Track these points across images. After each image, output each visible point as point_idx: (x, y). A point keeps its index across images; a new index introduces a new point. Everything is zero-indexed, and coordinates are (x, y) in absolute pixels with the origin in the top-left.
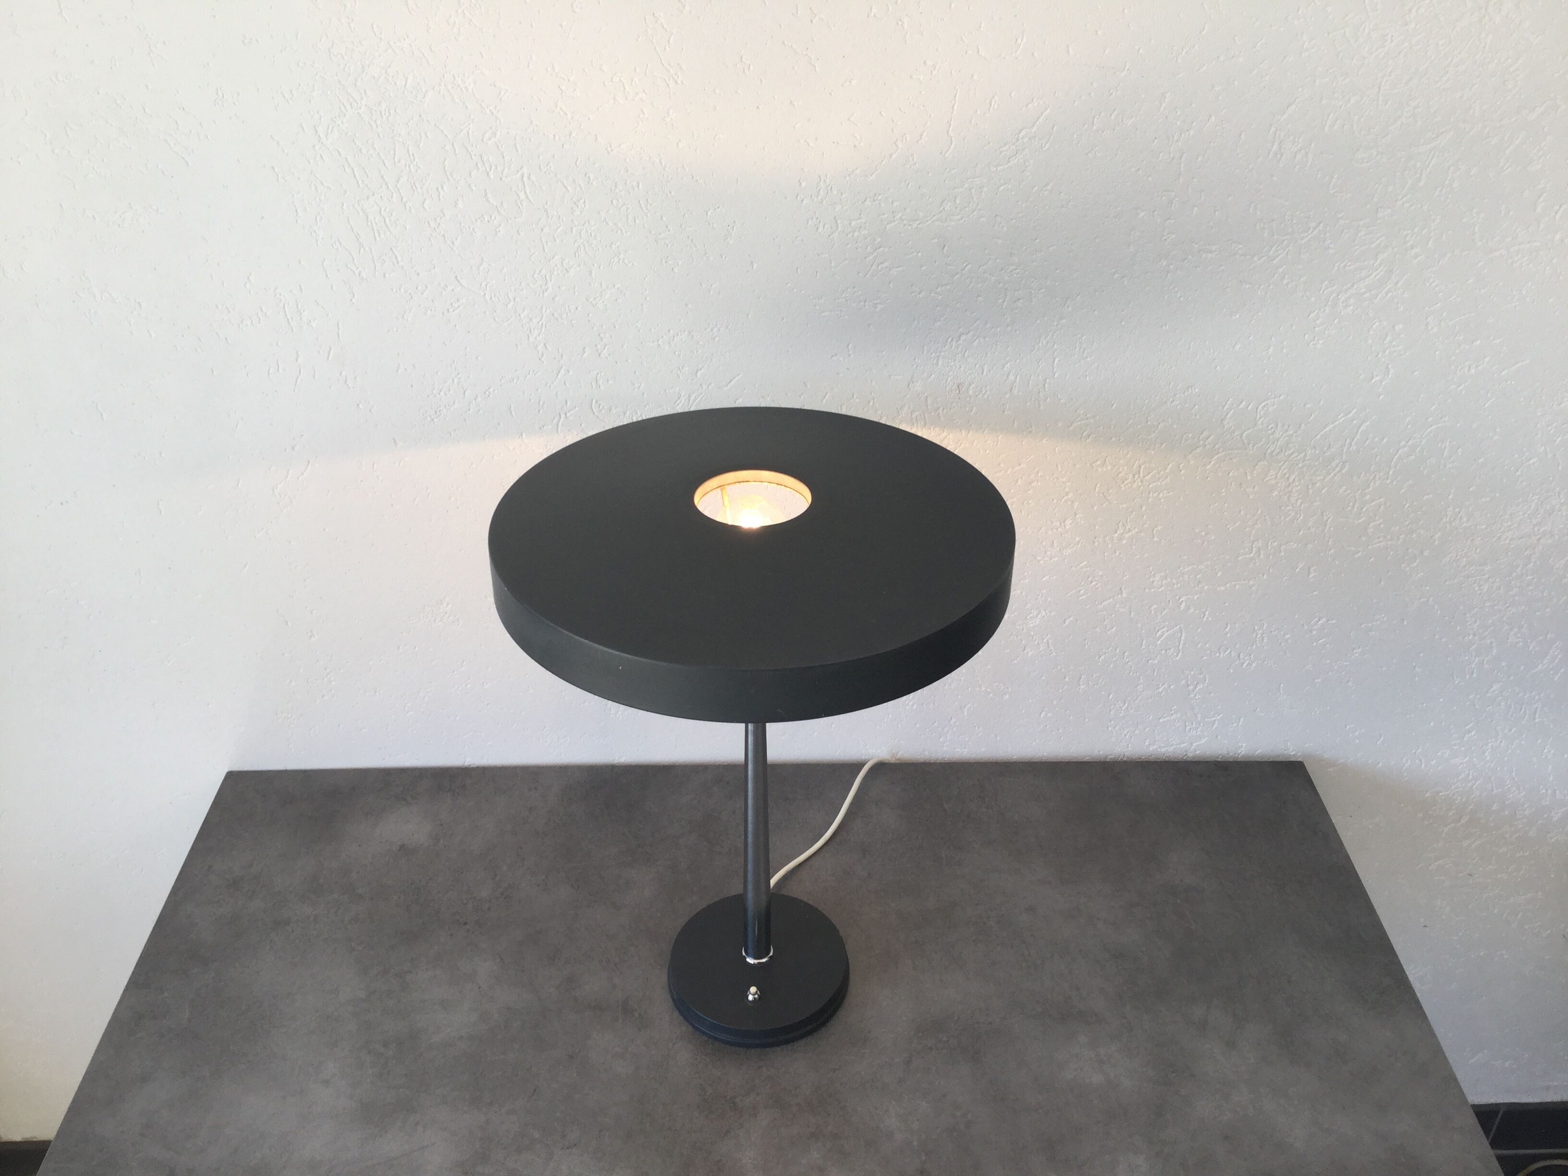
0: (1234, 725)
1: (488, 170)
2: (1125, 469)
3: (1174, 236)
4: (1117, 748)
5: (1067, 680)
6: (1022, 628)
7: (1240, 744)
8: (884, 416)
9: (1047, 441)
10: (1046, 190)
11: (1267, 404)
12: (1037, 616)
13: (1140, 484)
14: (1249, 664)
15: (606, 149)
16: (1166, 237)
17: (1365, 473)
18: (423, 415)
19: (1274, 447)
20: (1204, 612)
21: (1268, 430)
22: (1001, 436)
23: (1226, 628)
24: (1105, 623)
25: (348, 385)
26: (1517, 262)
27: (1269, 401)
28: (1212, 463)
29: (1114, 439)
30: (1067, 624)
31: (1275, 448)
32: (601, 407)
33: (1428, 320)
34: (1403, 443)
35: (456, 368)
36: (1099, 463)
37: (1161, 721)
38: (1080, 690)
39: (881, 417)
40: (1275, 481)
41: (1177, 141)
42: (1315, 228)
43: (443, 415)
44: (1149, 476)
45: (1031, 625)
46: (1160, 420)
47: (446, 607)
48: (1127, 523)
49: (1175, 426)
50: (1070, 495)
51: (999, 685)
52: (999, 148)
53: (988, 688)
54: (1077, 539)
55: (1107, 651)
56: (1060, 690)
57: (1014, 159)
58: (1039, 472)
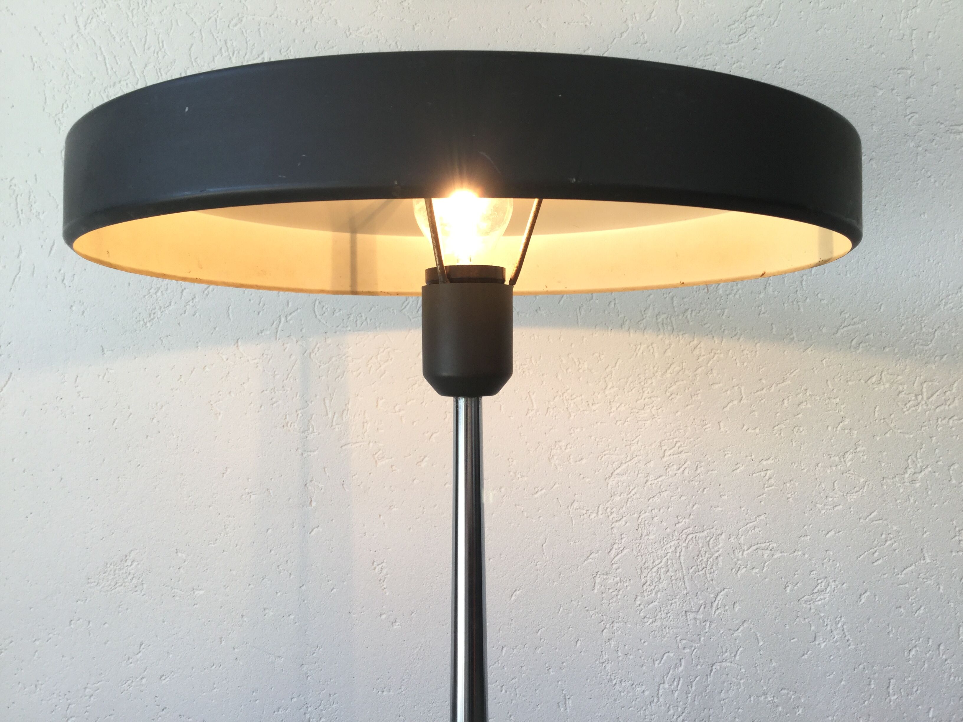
1: (231, 55)
2: (905, 387)
3: (917, 116)
5: (872, 686)
6: (809, 606)
8: (627, 320)
9: (812, 351)
10: (779, 68)
12: (826, 589)
13: (925, 407)
15: (345, 33)
16: (909, 117)
18: (137, 318)
22: (758, 345)
24: (910, 600)
29: (887, 350)
30: (863, 601)
32: (324, 309)
36: (874, 379)
38: (892, 703)
39: (623, 321)
41: (906, 18)
43: (156, 318)
44: (934, 397)
45: (820, 603)
46: (936, 327)
47: (131, 565)
48: (917, 459)
49: (953, 334)
50: (847, 421)
51: (788, 694)
52: (729, 26)
53: (775, 698)
54: (862, 480)
55: (917, 643)
56: (866, 703)
57: (745, 37)
58: (808, 391)
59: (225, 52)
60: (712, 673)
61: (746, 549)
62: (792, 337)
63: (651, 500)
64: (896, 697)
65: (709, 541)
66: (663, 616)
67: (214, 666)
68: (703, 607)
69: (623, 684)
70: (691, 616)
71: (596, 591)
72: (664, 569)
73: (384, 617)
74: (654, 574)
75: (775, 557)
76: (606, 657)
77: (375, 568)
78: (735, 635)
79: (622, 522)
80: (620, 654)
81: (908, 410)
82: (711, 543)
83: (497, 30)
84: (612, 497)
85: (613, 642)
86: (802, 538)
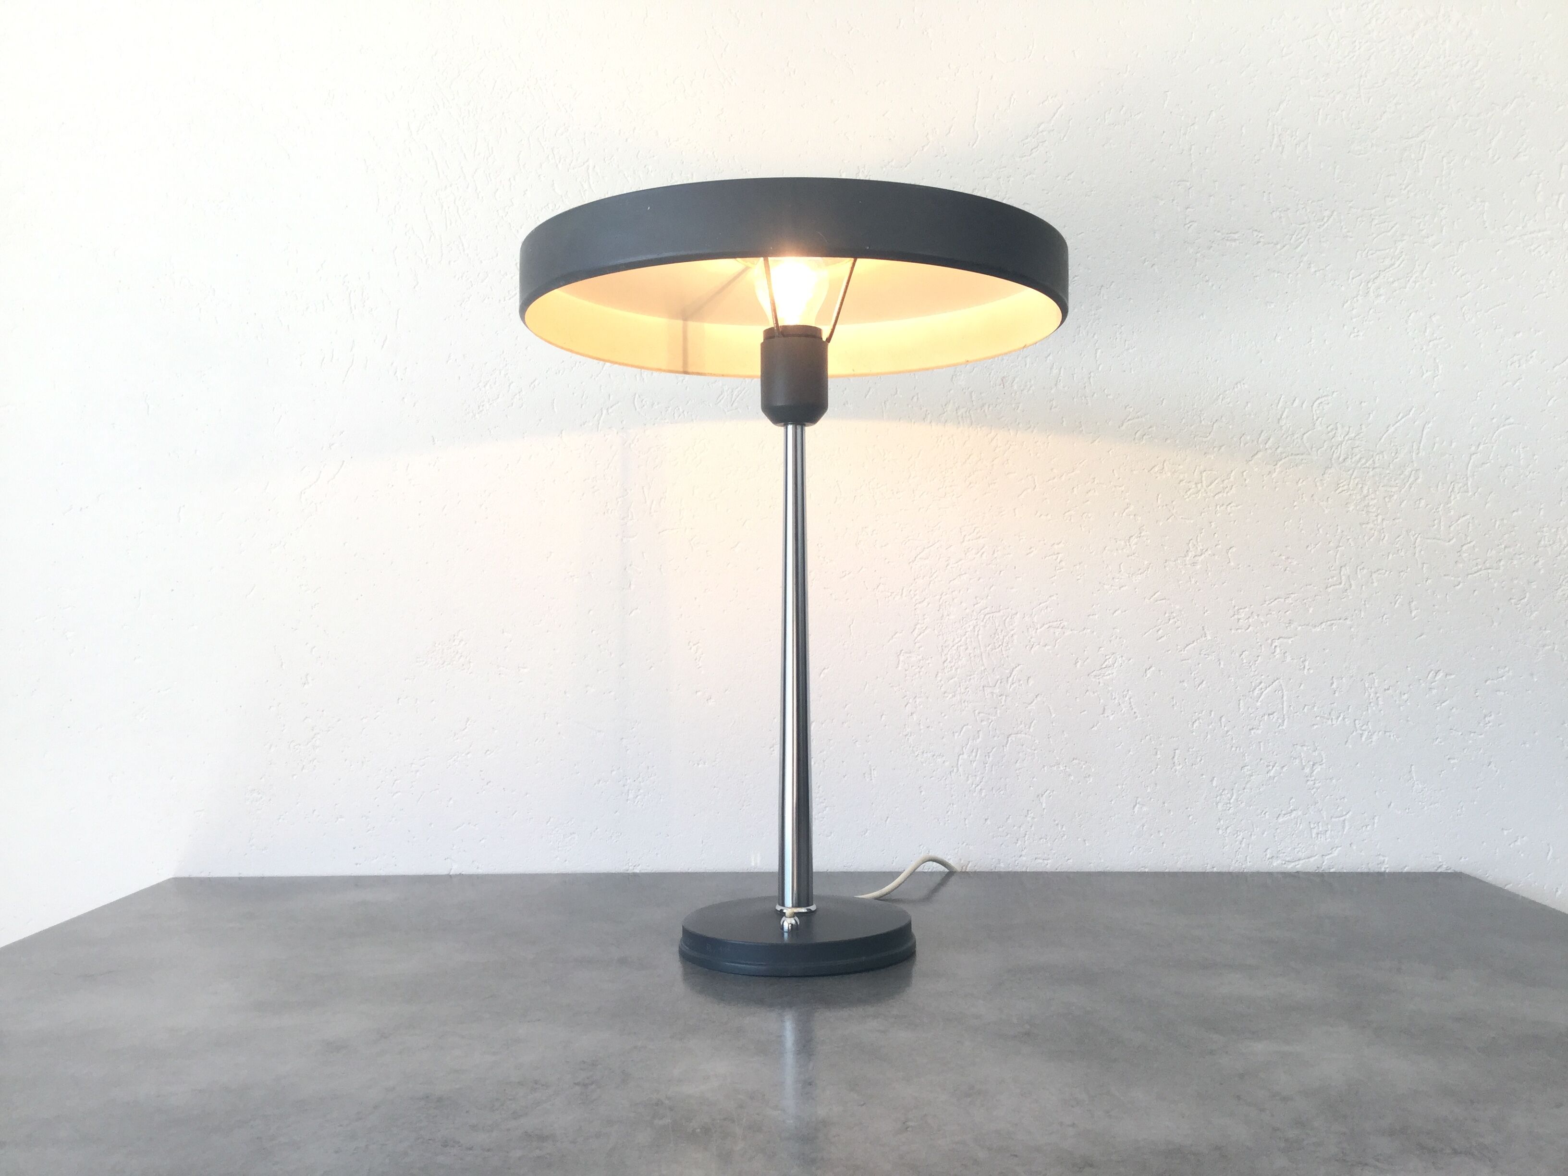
0: (1368, 828)
1: (558, 162)
2: (1186, 475)
3: (1195, 224)
4: (1234, 862)
5: (1159, 756)
6: (1098, 681)
7: (1382, 858)
8: (929, 414)
9: (1099, 442)
10: (1069, 180)
11: (1321, 403)
12: (1113, 664)
13: (1204, 495)
14: (1370, 737)
15: (665, 143)
16: (1189, 225)
17: (1443, 484)
19: (1339, 450)
20: (1303, 662)
21: (1329, 432)
22: (1050, 437)
23: (1332, 684)
24: (1192, 675)
25: (397, 377)
26: (1534, 251)
27: (1323, 399)
28: (1277, 470)
29: (1169, 441)
30: (1148, 676)
31: (1340, 454)
32: (643, 402)
33: (1463, 311)
34: (1473, 448)
35: (504, 359)
36: (1156, 469)
37: (1281, 820)
38: (1177, 772)
39: (926, 415)
40: (1349, 493)
41: (1185, 134)
42: (1329, 217)
43: (485, 410)
44: (1213, 485)
45: (1108, 677)
46: (1214, 420)
47: (459, 644)
48: (1197, 542)
49: (1230, 427)
50: (1132, 508)
51: (1080, 764)
52: (1022, 141)
53: (1067, 768)
54: (1146, 562)
55: (1200, 715)
56: (1153, 772)
57: (1036, 151)
58: (1095, 480)
59: (552, 159)
60: (1008, 744)
61: (1039, 628)
62: (1081, 429)
63: (952, 583)
64: (1181, 766)
65: (1006, 619)
66: (963, 691)
67: (538, 741)
68: (999, 681)
69: (925, 755)
70: (988, 690)
71: (900, 668)
72: (964, 647)
73: (699, 694)
74: (954, 652)
75: (1066, 634)
76: (908, 730)
77: (691, 648)
78: (1029, 708)
79: (925, 603)
80: (922, 727)
81: (1188, 497)
82: (1006, 622)
83: (807, 142)
84: (916, 580)
85: (915, 716)
86: (1091, 617)
